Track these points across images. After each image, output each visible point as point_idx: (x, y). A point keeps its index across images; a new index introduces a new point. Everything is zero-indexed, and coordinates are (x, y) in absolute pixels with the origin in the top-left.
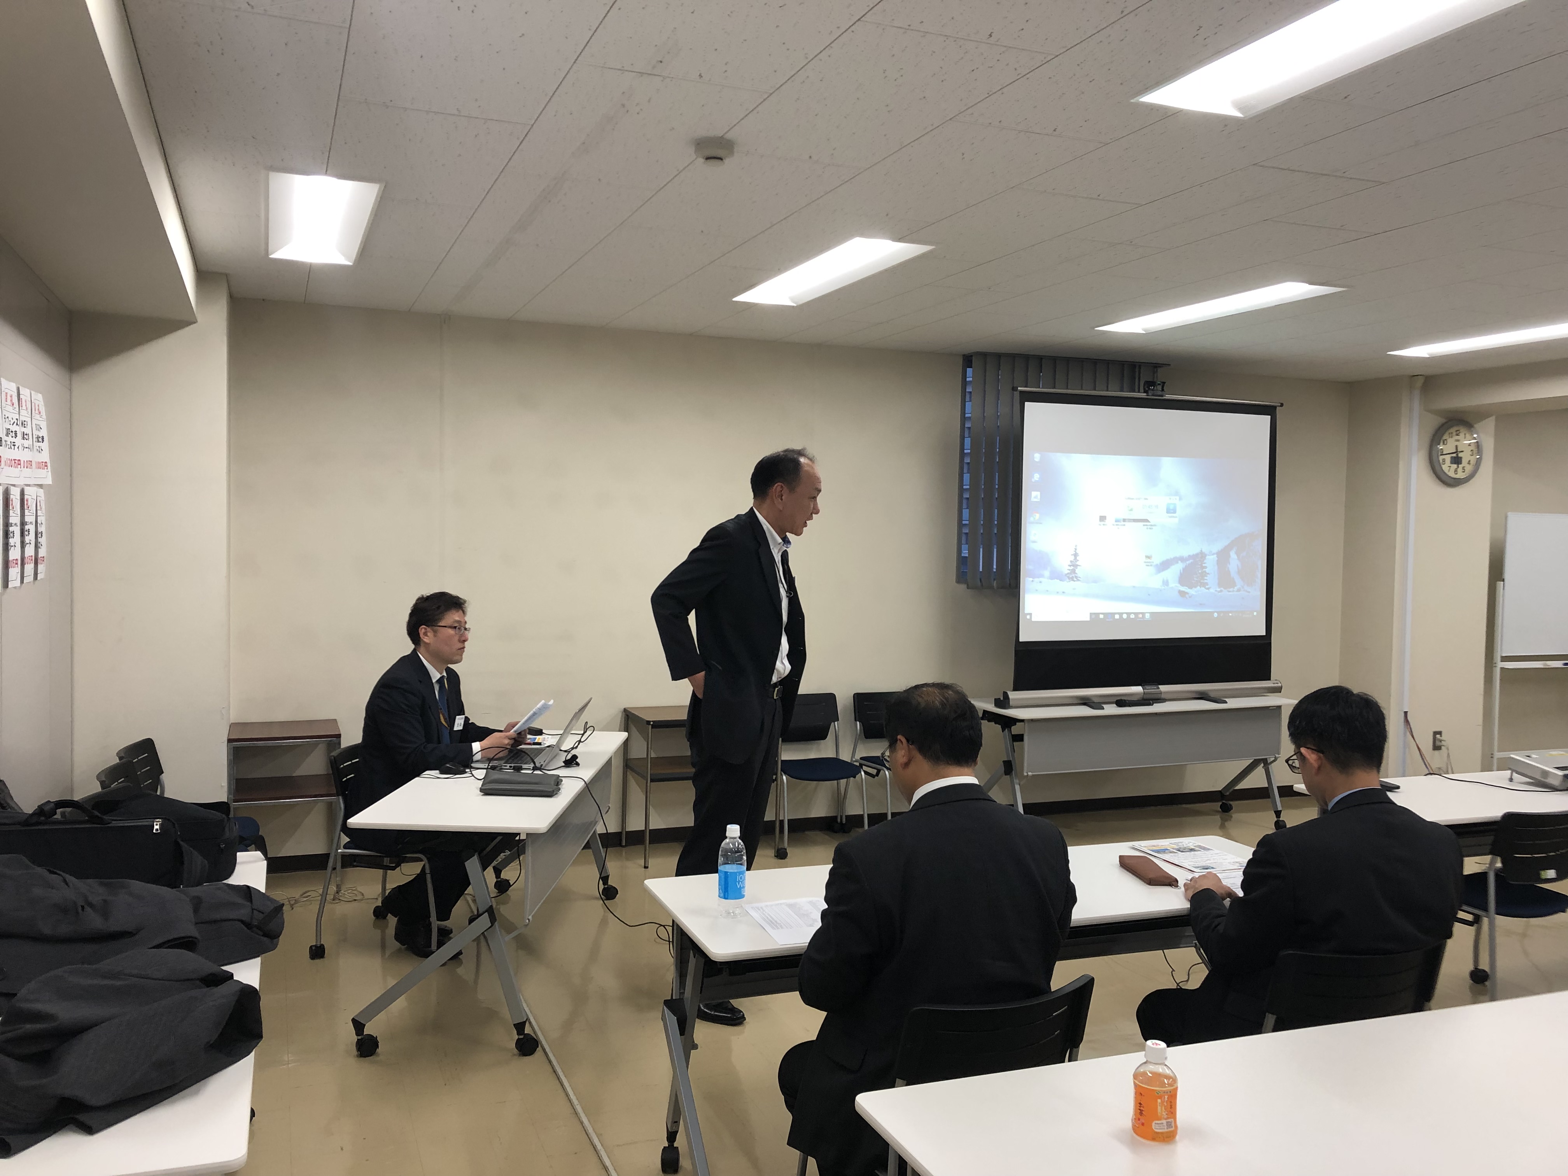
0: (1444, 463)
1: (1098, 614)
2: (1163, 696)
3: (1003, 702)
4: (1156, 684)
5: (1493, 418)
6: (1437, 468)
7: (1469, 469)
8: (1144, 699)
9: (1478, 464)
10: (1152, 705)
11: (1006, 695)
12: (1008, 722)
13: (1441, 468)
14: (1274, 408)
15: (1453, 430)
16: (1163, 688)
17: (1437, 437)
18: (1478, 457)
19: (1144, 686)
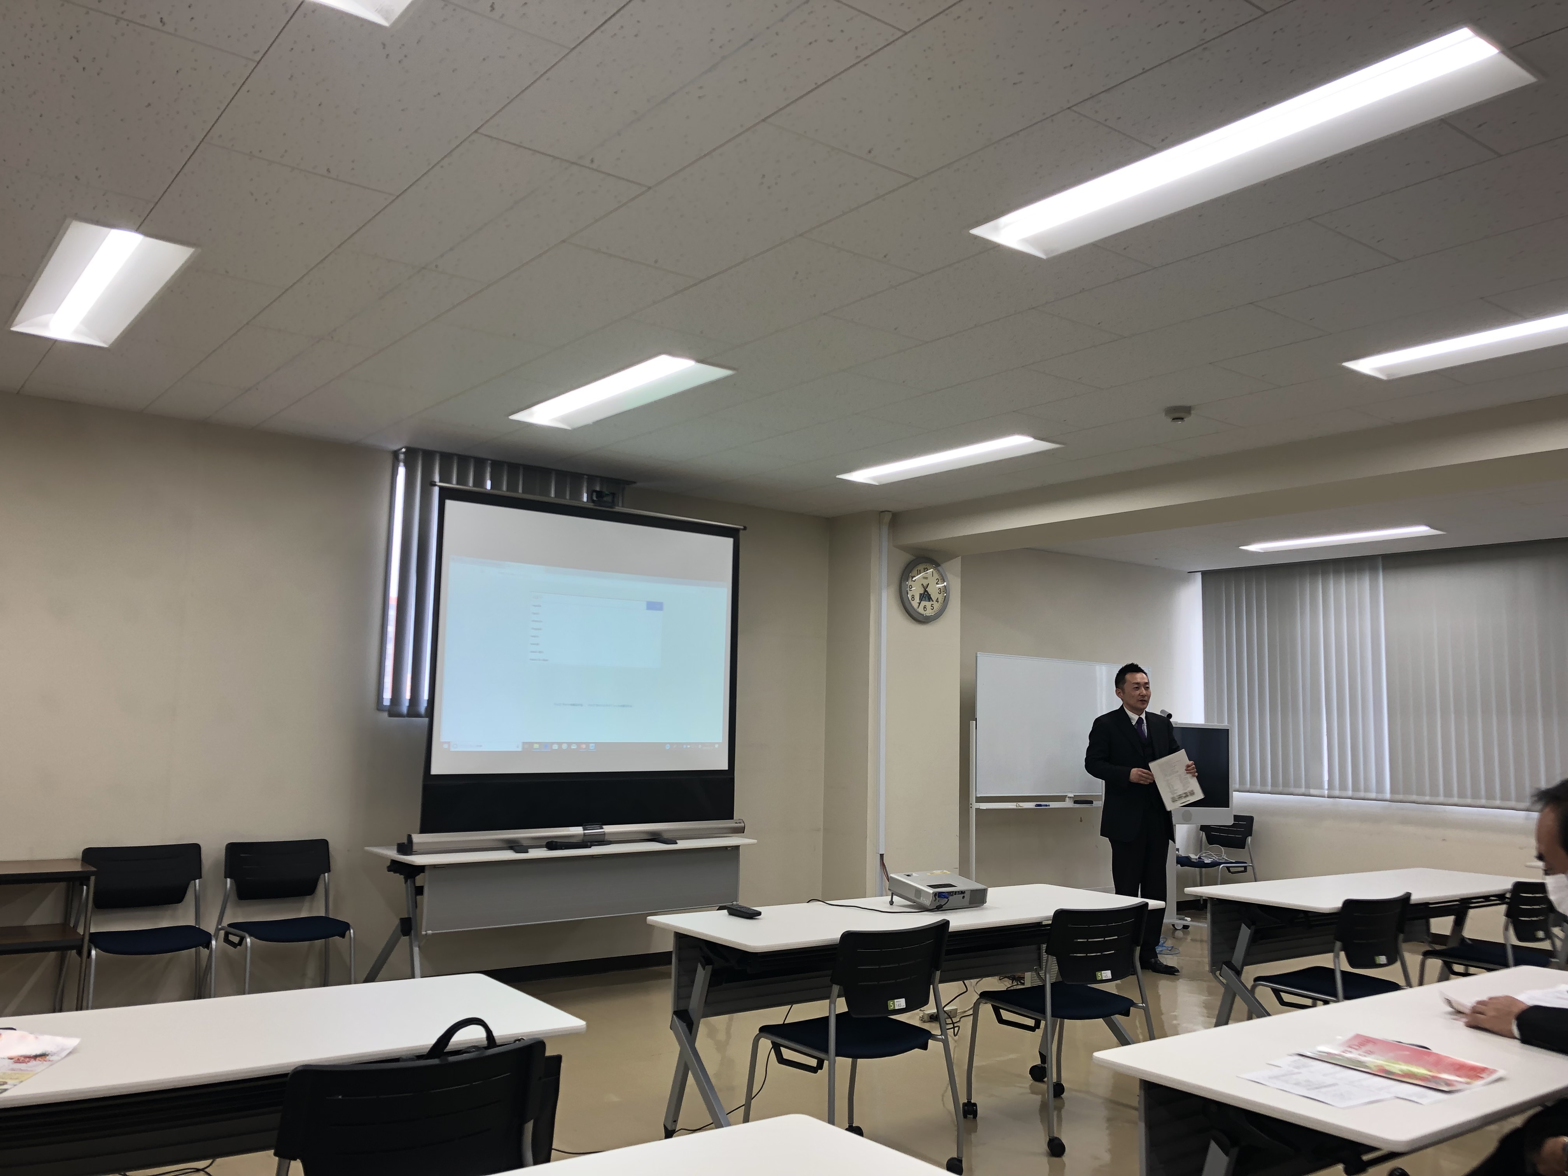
0: (913, 599)
1: (532, 744)
2: (607, 838)
3: (406, 848)
4: (600, 823)
5: (960, 557)
6: (907, 604)
7: (937, 606)
8: (583, 841)
9: (946, 600)
10: (590, 847)
11: (410, 837)
12: (411, 872)
13: (911, 605)
14: (737, 531)
15: (921, 567)
16: (608, 829)
17: (906, 574)
18: (945, 595)
19: (585, 825)
